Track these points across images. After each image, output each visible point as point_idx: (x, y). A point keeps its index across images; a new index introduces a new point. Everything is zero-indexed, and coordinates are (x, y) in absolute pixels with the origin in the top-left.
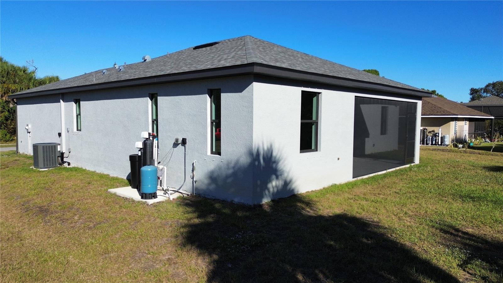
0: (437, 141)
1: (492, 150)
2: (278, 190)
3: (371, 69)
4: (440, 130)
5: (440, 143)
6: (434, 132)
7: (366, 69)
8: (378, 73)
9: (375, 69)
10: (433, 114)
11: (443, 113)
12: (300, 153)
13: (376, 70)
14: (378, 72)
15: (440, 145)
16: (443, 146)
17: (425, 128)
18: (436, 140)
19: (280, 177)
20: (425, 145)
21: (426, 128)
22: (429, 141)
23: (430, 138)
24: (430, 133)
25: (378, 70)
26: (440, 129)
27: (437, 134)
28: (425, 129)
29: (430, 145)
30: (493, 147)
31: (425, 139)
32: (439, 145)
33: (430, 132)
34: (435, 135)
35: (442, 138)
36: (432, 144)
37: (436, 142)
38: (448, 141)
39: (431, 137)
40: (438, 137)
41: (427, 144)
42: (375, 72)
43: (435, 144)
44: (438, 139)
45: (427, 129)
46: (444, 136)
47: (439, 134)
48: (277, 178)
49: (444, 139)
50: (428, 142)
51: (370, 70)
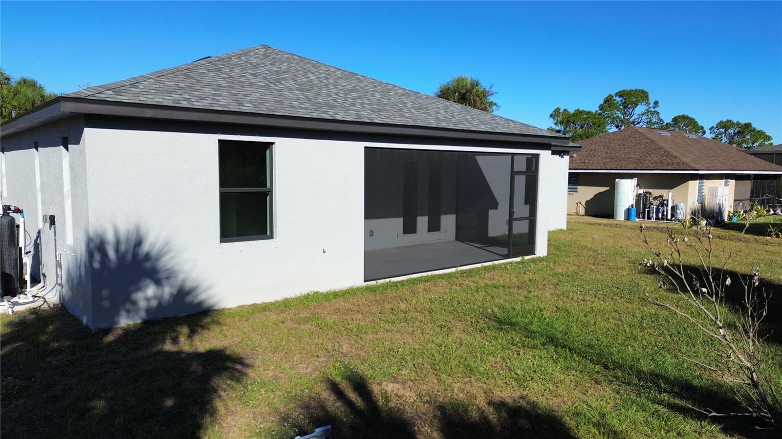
0: (665, 213)
1: (744, 232)
2: (160, 304)
3: (634, 89)
4: (670, 196)
5: (669, 217)
6: (662, 198)
7: (626, 89)
8: (646, 95)
9: (641, 89)
10: (660, 168)
11: (676, 166)
12: (221, 241)
13: (643, 90)
14: (647, 93)
15: (671, 220)
16: (673, 222)
17: (647, 190)
18: (663, 212)
19: (164, 282)
20: (646, 219)
21: (650, 191)
22: (653, 213)
23: (653, 208)
24: (656, 200)
25: (646, 90)
26: (670, 194)
27: (665, 202)
28: (647, 193)
29: (653, 220)
30: (747, 226)
31: (647, 210)
32: (667, 219)
33: (656, 198)
34: (663, 203)
35: (673, 208)
36: (657, 219)
37: (663, 215)
38: (681, 214)
39: (655, 207)
40: (667, 206)
41: (649, 218)
42: (642, 93)
43: (663, 219)
44: (667, 210)
45: (650, 194)
46: (676, 206)
47: (668, 201)
48: (158, 282)
49: (676, 209)
50: (651, 215)
51: (632, 91)
